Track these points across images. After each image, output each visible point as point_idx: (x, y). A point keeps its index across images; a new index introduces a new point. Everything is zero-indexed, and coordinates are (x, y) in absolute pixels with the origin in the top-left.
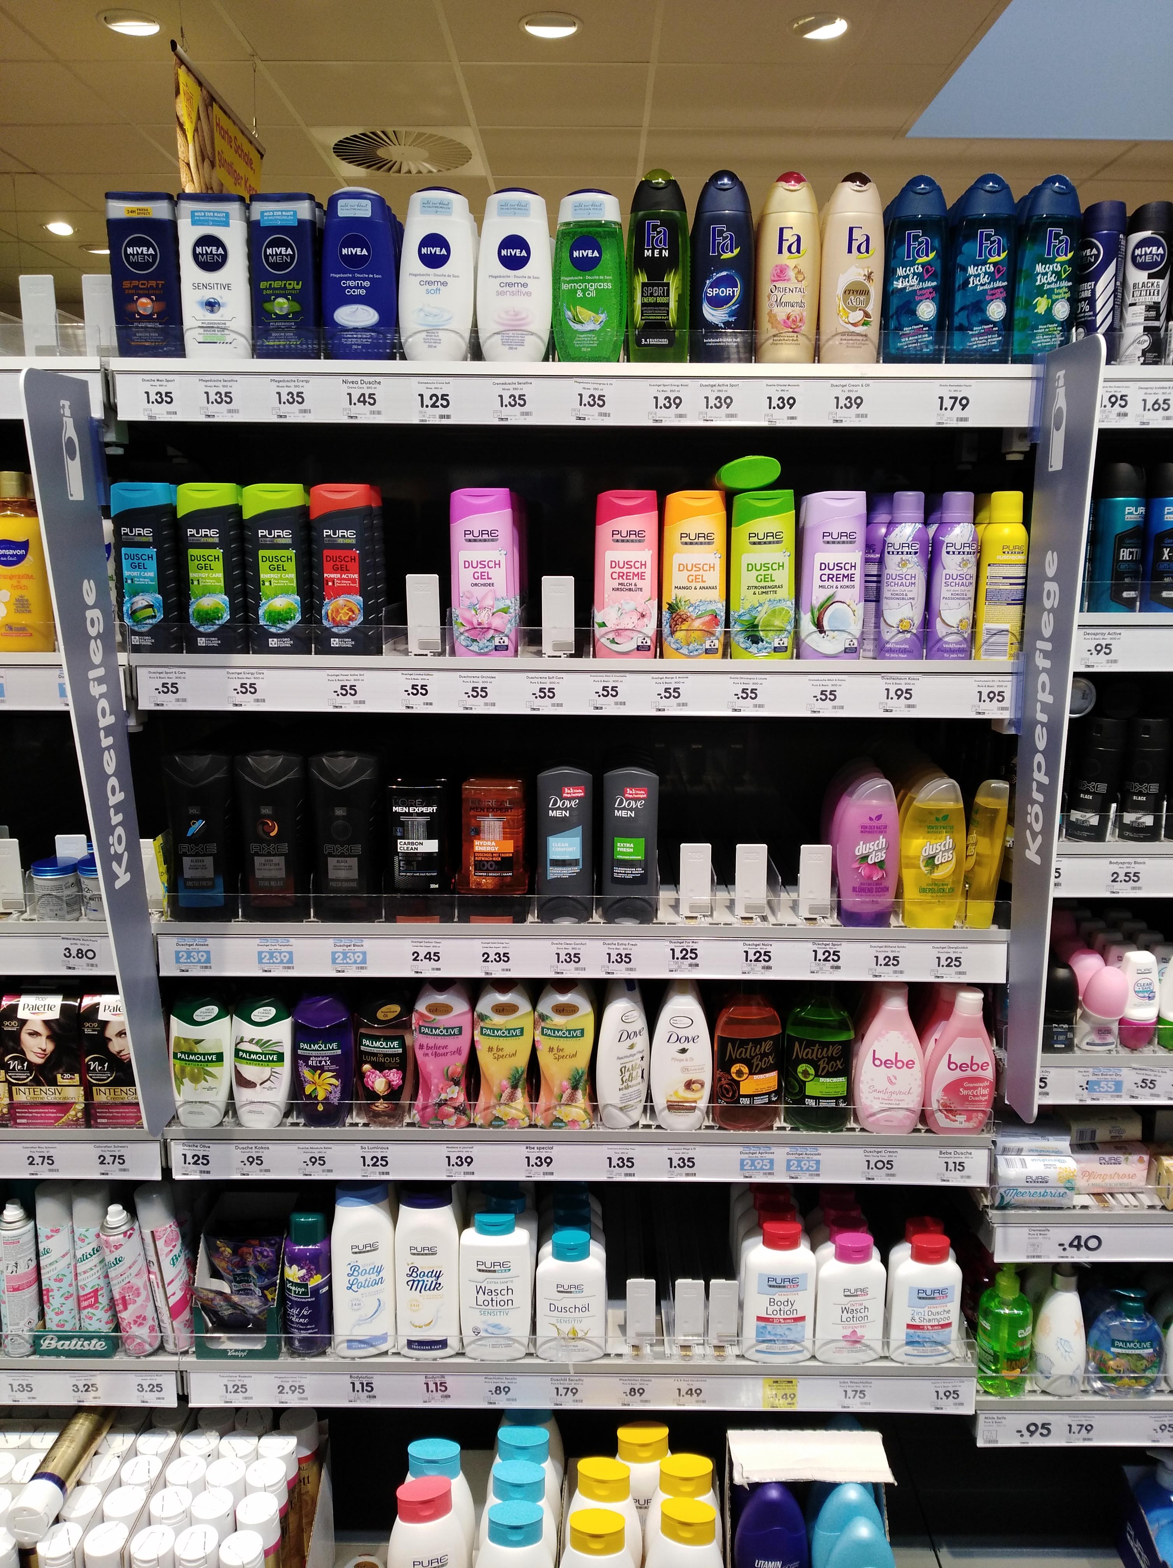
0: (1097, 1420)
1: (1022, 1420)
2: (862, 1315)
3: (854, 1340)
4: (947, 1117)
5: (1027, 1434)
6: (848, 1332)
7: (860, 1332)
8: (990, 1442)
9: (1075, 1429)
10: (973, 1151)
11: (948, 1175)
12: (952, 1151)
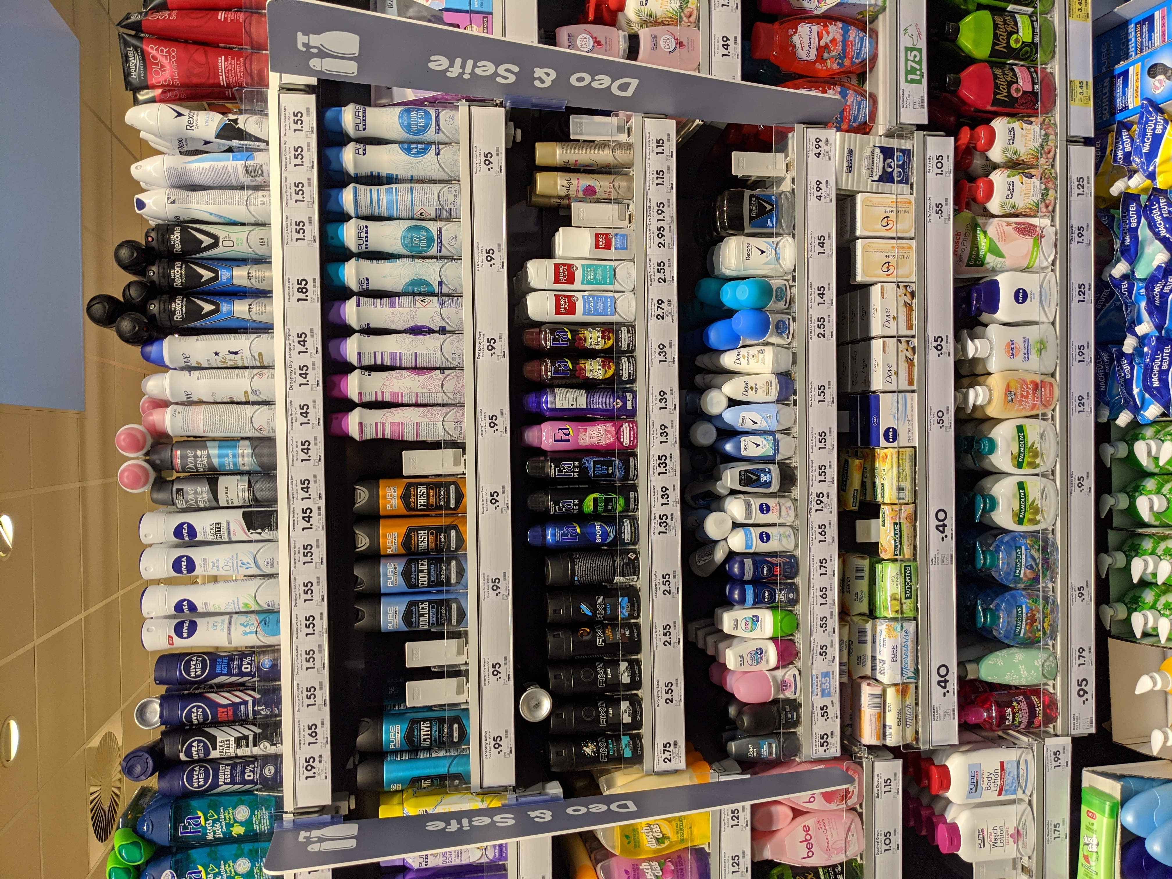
0: (1075, 646)
1: (1075, 700)
2: (999, 831)
3: (1018, 835)
4: (850, 798)
5: (1086, 696)
6: (1011, 840)
7: (1012, 831)
8: (1092, 723)
9: (1082, 660)
10: (876, 773)
11: (894, 790)
12: (876, 789)
